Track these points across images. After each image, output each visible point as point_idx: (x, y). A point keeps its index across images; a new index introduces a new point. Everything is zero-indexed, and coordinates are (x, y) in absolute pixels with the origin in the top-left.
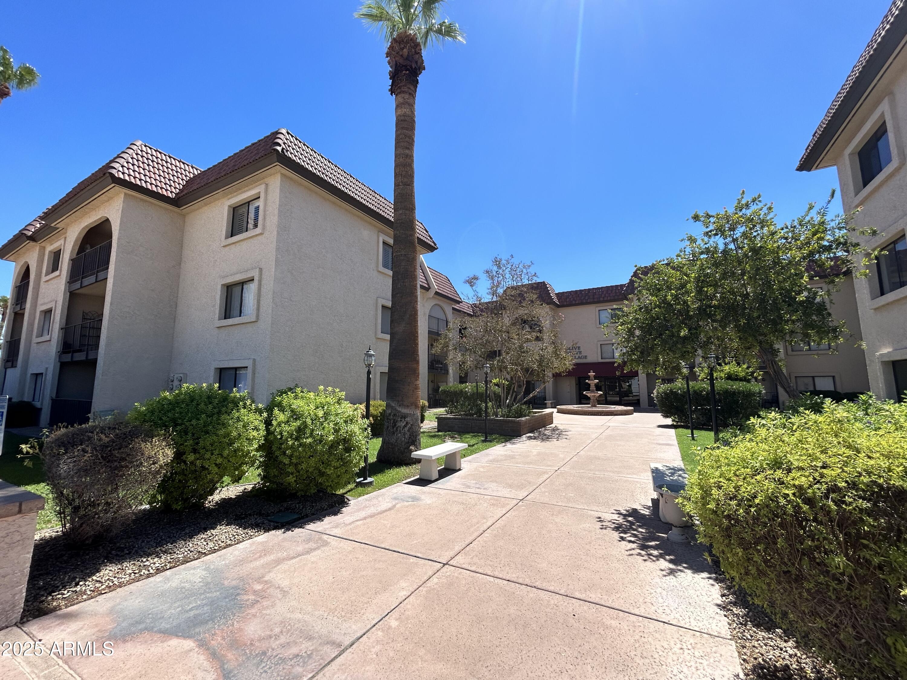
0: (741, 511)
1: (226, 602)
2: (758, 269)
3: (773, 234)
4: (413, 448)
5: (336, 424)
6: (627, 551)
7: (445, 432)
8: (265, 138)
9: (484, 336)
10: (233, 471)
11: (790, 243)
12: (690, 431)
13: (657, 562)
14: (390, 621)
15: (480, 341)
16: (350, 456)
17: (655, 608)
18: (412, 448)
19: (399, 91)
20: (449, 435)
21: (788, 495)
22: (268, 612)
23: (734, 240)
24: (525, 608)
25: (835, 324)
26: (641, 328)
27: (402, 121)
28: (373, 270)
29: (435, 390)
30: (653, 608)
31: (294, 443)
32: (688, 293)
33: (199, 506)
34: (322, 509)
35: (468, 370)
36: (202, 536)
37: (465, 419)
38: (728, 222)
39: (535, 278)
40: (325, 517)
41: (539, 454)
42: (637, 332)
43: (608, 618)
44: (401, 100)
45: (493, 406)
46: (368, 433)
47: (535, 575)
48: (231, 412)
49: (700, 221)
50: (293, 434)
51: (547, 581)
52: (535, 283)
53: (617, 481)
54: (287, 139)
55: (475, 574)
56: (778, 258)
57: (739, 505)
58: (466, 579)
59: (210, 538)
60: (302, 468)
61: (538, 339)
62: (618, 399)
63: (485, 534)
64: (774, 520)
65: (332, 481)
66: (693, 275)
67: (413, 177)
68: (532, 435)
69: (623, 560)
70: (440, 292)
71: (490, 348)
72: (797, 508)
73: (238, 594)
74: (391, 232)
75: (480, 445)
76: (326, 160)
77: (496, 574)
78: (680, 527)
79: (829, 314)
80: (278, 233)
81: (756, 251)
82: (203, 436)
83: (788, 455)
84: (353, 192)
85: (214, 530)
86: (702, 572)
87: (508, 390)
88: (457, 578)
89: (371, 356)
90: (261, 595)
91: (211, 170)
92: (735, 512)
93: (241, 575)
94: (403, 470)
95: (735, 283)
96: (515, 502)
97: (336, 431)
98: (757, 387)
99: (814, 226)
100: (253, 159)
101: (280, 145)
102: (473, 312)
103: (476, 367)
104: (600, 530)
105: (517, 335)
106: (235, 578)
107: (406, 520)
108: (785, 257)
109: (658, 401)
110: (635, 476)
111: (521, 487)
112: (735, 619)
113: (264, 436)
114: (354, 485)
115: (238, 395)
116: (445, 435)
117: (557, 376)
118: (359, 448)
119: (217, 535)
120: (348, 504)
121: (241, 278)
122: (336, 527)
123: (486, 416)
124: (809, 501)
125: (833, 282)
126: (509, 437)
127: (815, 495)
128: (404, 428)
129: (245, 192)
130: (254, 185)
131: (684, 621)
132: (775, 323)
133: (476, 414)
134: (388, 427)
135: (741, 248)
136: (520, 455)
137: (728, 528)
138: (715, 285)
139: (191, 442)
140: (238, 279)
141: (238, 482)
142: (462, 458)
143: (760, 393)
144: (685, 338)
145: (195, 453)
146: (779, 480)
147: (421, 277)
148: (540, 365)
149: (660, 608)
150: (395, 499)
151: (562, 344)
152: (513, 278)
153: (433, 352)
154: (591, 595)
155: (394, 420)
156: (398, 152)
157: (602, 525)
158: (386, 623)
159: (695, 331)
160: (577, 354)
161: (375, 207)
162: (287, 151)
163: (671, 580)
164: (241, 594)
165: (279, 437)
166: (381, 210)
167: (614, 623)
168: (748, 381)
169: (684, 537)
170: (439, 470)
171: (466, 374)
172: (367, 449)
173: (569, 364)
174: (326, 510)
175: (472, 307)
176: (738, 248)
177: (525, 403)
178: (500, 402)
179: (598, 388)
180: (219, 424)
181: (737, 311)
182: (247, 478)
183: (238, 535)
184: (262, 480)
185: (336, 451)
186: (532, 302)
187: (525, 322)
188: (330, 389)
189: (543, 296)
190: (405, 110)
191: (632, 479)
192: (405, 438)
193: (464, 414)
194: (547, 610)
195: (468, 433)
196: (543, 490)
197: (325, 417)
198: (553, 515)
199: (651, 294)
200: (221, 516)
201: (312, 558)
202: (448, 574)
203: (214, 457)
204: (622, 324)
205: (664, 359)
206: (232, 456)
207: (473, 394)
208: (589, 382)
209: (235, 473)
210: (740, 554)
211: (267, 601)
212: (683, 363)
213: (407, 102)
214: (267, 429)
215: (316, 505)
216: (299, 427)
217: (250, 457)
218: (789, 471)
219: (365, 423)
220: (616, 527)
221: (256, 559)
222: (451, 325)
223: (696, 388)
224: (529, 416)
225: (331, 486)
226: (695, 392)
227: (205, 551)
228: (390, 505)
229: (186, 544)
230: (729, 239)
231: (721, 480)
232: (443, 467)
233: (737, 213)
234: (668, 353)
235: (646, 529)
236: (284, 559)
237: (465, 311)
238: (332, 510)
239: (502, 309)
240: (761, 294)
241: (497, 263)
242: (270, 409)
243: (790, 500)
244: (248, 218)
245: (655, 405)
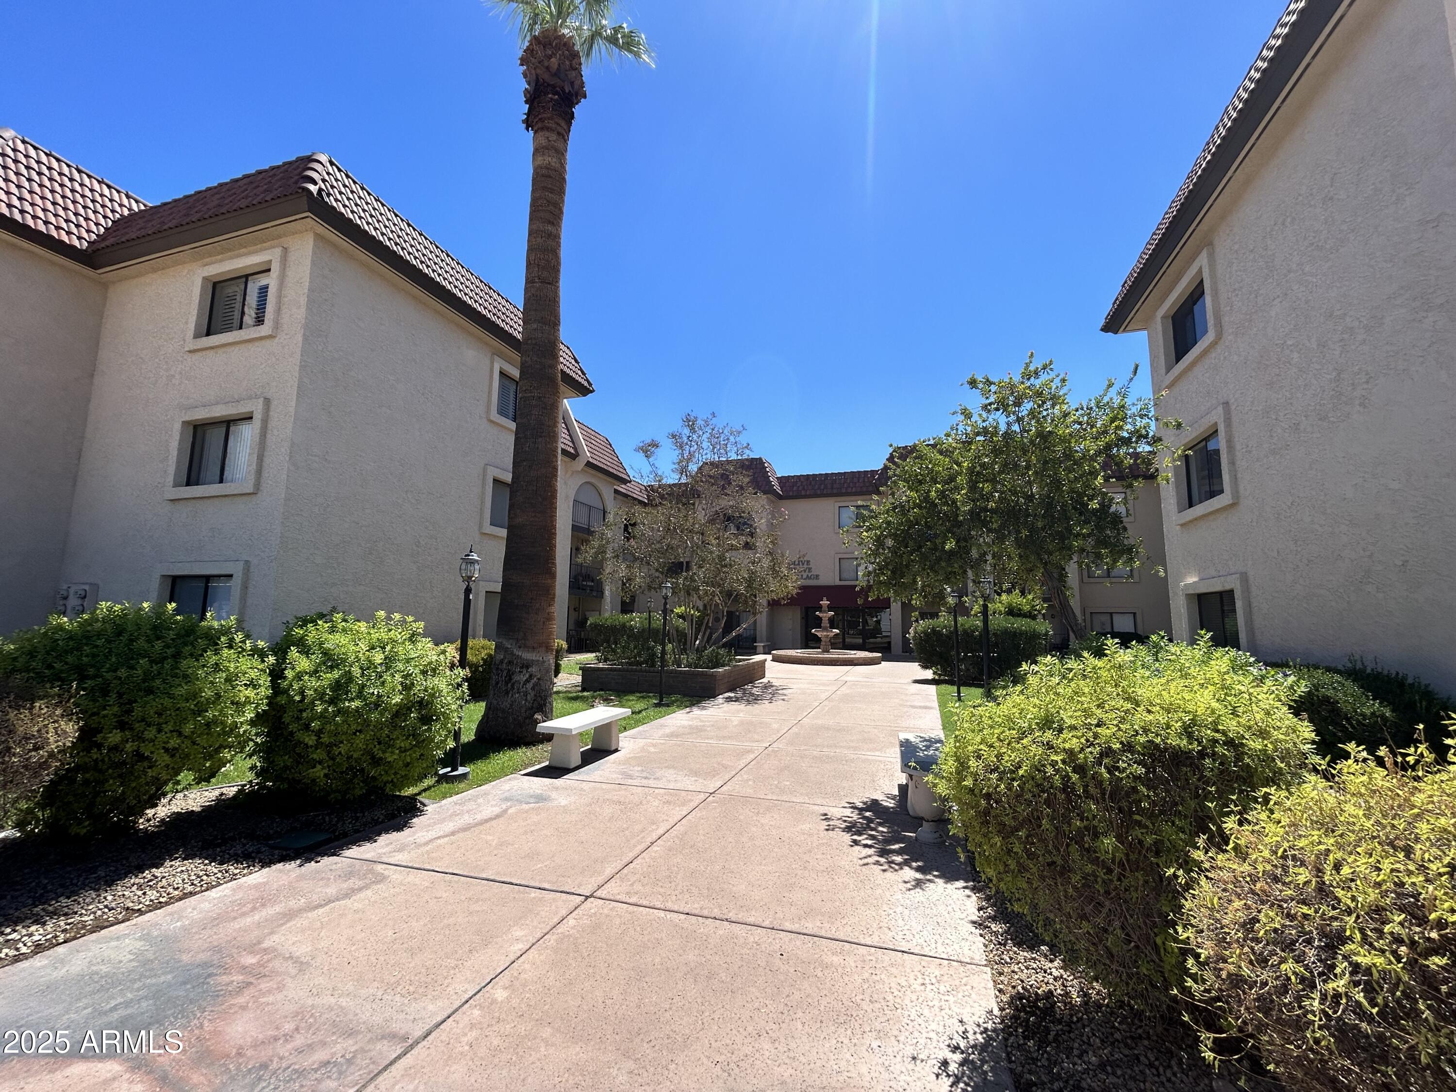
0: (1003, 786)
1: (186, 990)
2: (1046, 462)
3: (1066, 415)
4: (540, 717)
5: (405, 677)
6: (861, 859)
7: (595, 692)
8: (285, 164)
9: (664, 538)
10: (201, 761)
11: (1085, 430)
12: (955, 688)
13: (901, 872)
14: (494, 991)
15: (658, 546)
16: (430, 729)
17: (893, 933)
18: (538, 716)
19: (540, 125)
20: (601, 696)
21: (1057, 762)
22: (271, 999)
23: (1019, 420)
24: (711, 952)
25: (1132, 542)
26: (894, 536)
27: (543, 176)
28: (481, 417)
29: (581, 623)
30: (891, 934)
31: (326, 710)
32: (957, 489)
33: (128, 830)
34: (376, 822)
35: (635, 591)
36: (132, 881)
37: (627, 670)
38: (1012, 393)
39: (747, 452)
40: (379, 834)
41: (742, 723)
42: (890, 542)
43: (829, 953)
44: (544, 142)
45: (673, 650)
46: (463, 692)
47: (727, 902)
48: (202, 655)
49: (977, 388)
50: (324, 694)
51: (744, 909)
52: (747, 460)
53: (852, 761)
54: (328, 174)
55: (635, 908)
56: (1070, 448)
57: (1000, 779)
58: (621, 917)
59: (151, 883)
60: (340, 753)
61: (747, 546)
62: (861, 641)
63: (655, 848)
64: (1040, 796)
65: (396, 773)
66: (965, 464)
67: (558, 271)
68: (732, 695)
69: (854, 873)
70: (595, 462)
71: (673, 557)
72: (1066, 778)
73: (210, 975)
74: (516, 357)
75: (651, 712)
76: (402, 220)
77: (669, 905)
78: (932, 821)
79: (1125, 529)
80: (305, 338)
81: (1044, 437)
82: (141, 698)
83: (1061, 712)
84: (450, 283)
85: (158, 868)
86: (957, 880)
87: (699, 624)
88: (607, 916)
89: (473, 562)
90: (257, 973)
91: (169, 206)
92: (995, 788)
93: (216, 944)
94: (521, 754)
95: (1018, 479)
96: (702, 796)
97: (407, 688)
98: (1044, 627)
99: (1112, 409)
100: (259, 199)
101: (315, 183)
102: (648, 499)
103: (650, 588)
104: (825, 832)
105: (716, 539)
106: (203, 948)
107: (526, 833)
108: (1079, 447)
109: (915, 644)
110: (877, 753)
111: (712, 773)
112: (993, 938)
113: (267, 698)
114: (435, 779)
115: (216, 624)
116: (593, 697)
117: (774, 604)
118: (447, 717)
119: (164, 877)
120: (423, 811)
121: (224, 413)
122: (401, 850)
123: (662, 666)
124: (1080, 769)
125: (1130, 486)
126: (697, 699)
127: (1086, 761)
128: (525, 684)
129: (239, 256)
130: (259, 246)
131: (929, 948)
132: (1062, 538)
133: (646, 662)
134: (497, 683)
135: (1028, 431)
136: (713, 726)
137: (987, 812)
138: (993, 481)
139: (116, 709)
140: (218, 415)
141: (209, 782)
142: (621, 732)
143: (1046, 634)
144: (951, 552)
145: (123, 729)
146: (1048, 744)
147: (563, 435)
148: (749, 586)
149: (900, 933)
150: (507, 799)
151: (783, 556)
152: (714, 448)
153: (579, 560)
154: (807, 925)
155: (509, 670)
156: (534, 227)
157: (829, 825)
158: (487, 995)
159: (964, 544)
160: (805, 571)
161: (490, 311)
162: (329, 195)
163: (917, 895)
164: (216, 975)
165: (297, 698)
166: (498, 317)
167: (835, 959)
168: (1034, 618)
169: (937, 835)
170: (582, 753)
171: (633, 598)
172: (460, 718)
173: (792, 586)
174: (382, 822)
175: (646, 490)
176: (1024, 430)
177: (724, 646)
178: (685, 644)
179: (833, 624)
180: (176, 676)
181: (1018, 519)
182: (225, 775)
183: (207, 875)
184: (258, 775)
185: (404, 721)
186: (741, 488)
187: (729, 519)
188: (397, 616)
189: (759, 479)
190: (549, 159)
191: (874, 758)
192: (526, 700)
193: (627, 663)
194: (743, 952)
195: (632, 692)
196: (745, 777)
197: (386, 663)
198: (758, 813)
199: (909, 488)
200: (172, 844)
201: (356, 904)
202: (593, 911)
203: (162, 737)
204: (869, 529)
205: (923, 582)
206: (202, 734)
207: (642, 631)
208: (821, 615)
209: (204, 766)
210: (999, 844)
211: (268, 982)
212: (949, 590)
213: (553, 147)
214: (274, 685)
215: (364, 816)
216: (337, 682)
217: (238, 736)
218: (1060, 730)
219: (458, 676)
220: (847, 827)
221: (244, 914)
222: (610, 518)
223: (967, 626)
224: (728, 665)
225: (392, 781)
226: (965, 631)
227: (141, 906)
228: (497, 810)
229: (99, 895)
230: (1013, 418)
231: (982, 747)
232: (590, 747)
233: (1023, 383)
234: (928, 573)
235: (889, 827)
236: (301, 911)
237: (635, 496)
238: (392, 822)
239: (694, 497)
240: (1048, 497)
241: (690, 423)
242: (281, 650)
243: (1058, 769)
244: (244, 305)
245: (911, 651)
